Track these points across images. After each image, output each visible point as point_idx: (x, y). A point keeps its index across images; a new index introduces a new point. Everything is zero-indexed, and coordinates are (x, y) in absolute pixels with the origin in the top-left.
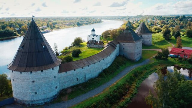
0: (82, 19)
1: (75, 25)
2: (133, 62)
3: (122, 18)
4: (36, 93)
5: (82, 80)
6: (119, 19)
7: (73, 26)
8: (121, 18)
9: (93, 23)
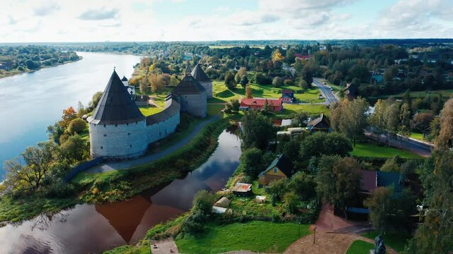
0: (28, 53)
1: (23, 68)
2: (199, 118)
3: (124, 49)
4: (131, 146)
5: (163, 136)
6: (115, 49)
7: (21, 69)
8: (119, 48)
9: (62, 62)
